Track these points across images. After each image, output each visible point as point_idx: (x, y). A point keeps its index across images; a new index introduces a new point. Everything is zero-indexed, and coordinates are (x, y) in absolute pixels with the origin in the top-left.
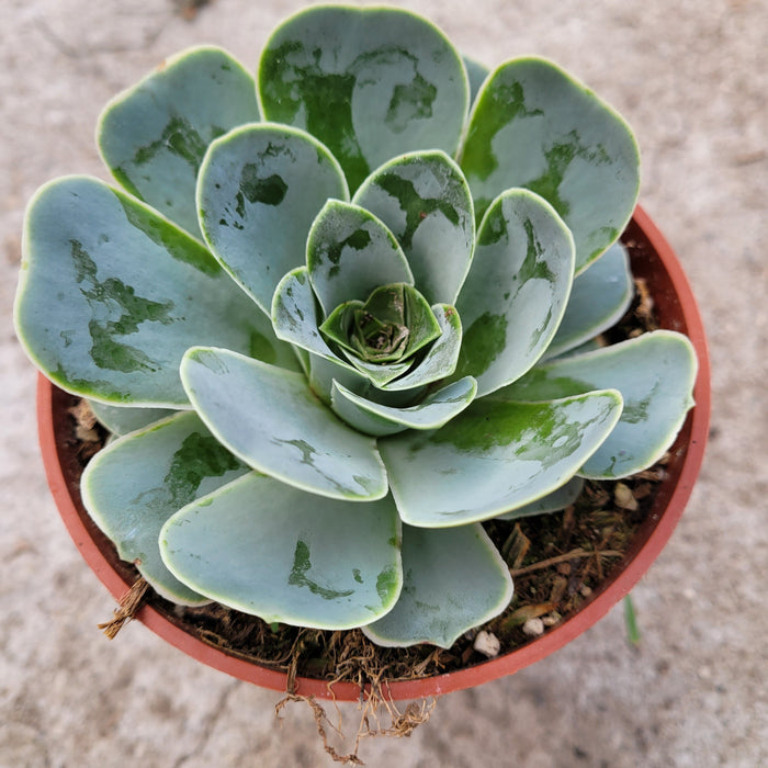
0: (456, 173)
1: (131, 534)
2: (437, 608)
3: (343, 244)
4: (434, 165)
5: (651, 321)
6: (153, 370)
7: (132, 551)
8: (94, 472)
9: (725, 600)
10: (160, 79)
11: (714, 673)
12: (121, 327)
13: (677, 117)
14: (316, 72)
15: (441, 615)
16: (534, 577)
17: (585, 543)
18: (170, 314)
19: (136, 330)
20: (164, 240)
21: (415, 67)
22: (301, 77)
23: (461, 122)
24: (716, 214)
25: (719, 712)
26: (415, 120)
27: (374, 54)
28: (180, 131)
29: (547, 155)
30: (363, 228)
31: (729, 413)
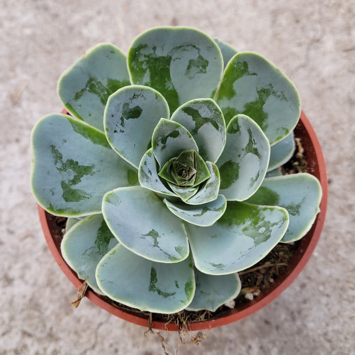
0: (218, 109)
1: (83, 268)
2: (210, 294)
3: (168, 136)
4: (208, 104)
5: (303, 159)
6: (88, 198)
7: (84, 275)
8: (66, 242)
9: (331, 257)
10: (84, 61)
11: (325, 289)
12: (74, 182)
13: (318, 26)
14: (154, 56)
15: (211, 297)
16: (249, 275)
17: (271, 259)
18: (94, 170)
19: (80, 181)
20: (89, 136)
21: (199, 52)
22: (147, 59)
23: (220, 76)
24: (335, 76)
25: (327, 305)
26: (198, 74)
27: (180, 47)
28: (93, 82)
29: (258, 92)
30: (177, 130)
31: (336, 172)
